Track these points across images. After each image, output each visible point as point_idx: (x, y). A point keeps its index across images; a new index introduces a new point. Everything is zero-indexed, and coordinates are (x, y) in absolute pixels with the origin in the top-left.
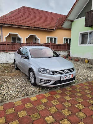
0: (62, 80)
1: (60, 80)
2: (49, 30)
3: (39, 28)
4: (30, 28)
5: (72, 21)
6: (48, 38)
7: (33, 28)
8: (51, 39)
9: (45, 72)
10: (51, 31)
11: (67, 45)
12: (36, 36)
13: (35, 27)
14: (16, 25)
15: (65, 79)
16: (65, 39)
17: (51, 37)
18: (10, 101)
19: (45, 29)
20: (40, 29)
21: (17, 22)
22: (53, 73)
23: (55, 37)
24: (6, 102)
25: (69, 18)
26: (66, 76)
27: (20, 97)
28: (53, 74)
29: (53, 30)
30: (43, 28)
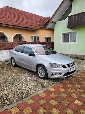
0: (70, 72)
1: (68, 72)
2: (33, 30)
3: (24, 27)
4: (17, 27)
5: (55, 23)
6: (32, 37)
7: (19, 27)
8: (35, 38)
9: (56, 66)
10: (35, 31)
11: (50, 43)
12: (22, 35)
13: (21, 27)
14: (3, 24)
15: (72, 71)
16: (46, 38)
17: (35, 36)
18: (35, 94)
19: (30, 28)
20: (26, 28)
21: (3, 21)
22: (63, 66)
23: (38, 36)
24: (32, 95)
25: (53, 20)
26: (72, 69)
27: (40, 89)
28: (63, 68)
29: (37, 29)
30: (28, 28)
